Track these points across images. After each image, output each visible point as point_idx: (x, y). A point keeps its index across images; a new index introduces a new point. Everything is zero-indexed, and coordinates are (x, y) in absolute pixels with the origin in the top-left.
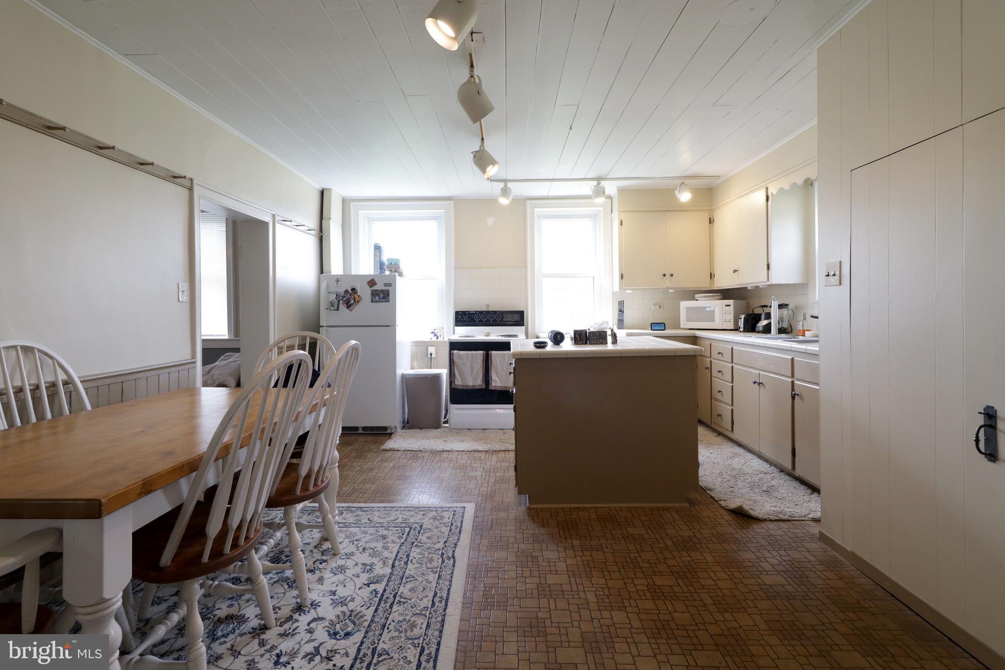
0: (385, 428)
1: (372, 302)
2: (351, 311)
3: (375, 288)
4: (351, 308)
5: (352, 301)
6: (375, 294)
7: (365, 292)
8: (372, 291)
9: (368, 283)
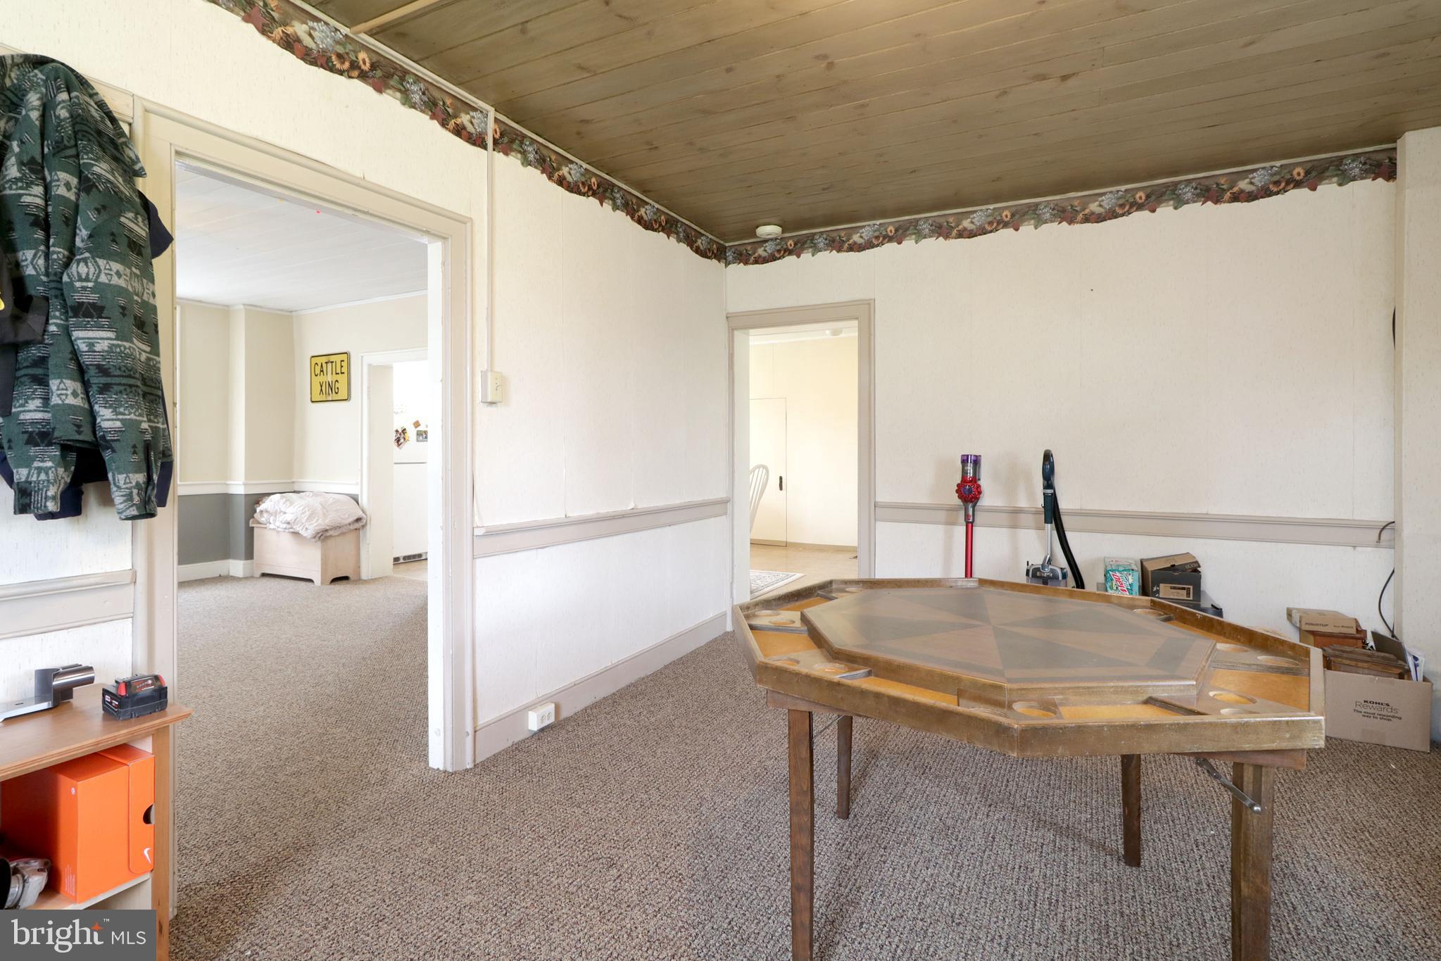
0: (420, 555)
1: (418, 441)
2: (401, 448)
3: (419, 429)
4: (401, 446)
5: (402, 440)
6: (419, 434)
7: (412, 433)
8: (418, 431)
9: (414, 424)
